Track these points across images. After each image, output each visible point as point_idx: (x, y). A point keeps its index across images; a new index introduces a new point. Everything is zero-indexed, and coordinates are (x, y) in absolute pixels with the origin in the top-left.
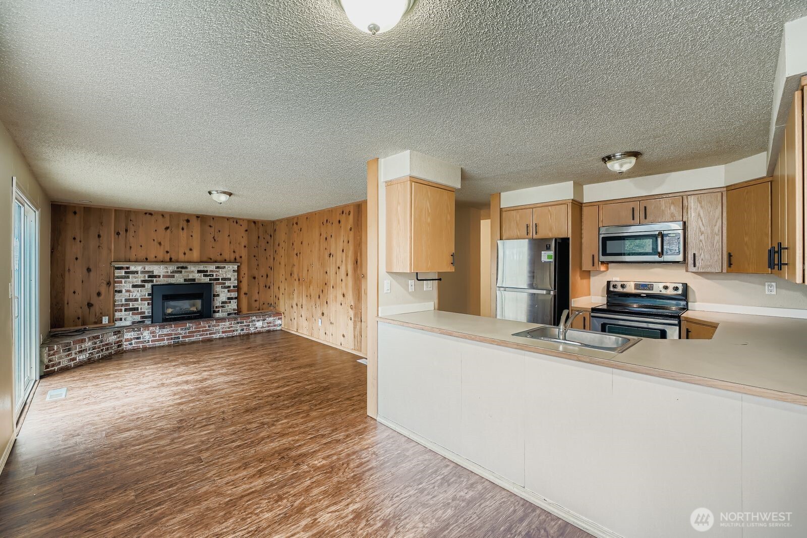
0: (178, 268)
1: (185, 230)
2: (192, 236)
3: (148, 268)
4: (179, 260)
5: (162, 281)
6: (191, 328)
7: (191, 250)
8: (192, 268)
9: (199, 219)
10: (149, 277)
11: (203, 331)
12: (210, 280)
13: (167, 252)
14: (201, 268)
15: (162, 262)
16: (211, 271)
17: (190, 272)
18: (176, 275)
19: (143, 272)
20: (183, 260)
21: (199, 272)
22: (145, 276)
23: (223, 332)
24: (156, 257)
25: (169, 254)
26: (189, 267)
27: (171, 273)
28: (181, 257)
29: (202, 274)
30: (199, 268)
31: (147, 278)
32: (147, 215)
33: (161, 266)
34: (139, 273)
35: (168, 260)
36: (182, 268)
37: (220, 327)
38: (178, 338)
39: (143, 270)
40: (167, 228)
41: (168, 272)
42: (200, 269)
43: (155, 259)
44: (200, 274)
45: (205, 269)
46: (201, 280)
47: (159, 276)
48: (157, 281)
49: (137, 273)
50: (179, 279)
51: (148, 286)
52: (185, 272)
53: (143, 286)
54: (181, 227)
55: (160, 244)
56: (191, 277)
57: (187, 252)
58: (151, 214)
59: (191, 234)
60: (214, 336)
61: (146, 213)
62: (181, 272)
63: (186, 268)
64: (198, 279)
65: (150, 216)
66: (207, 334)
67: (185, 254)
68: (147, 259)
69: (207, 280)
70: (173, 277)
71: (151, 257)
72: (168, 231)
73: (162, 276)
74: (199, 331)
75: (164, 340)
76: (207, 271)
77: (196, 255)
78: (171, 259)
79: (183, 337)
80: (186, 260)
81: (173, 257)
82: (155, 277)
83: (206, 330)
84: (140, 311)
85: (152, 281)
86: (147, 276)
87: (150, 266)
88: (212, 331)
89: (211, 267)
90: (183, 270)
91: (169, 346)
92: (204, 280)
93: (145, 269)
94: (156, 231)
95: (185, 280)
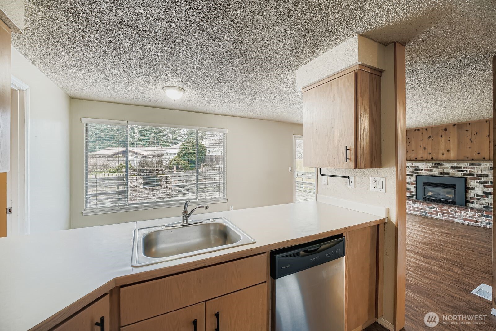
0: (435, 164)
1: (443, 137)
2: (449, 141)
3: (415, 164)
4: (439, 159)
5: (424, 173)
6: (436, 209)
7: (448, 151)
8: (446, 165)
9: (456, 126)
10: (416, 170)
11: (445, 213)
12: (464, 175)
13: (430, 154)
14: (455, 165)
15: (426, 160)
16: (464, 168)
17: (444, 167)
18: (434, 170)
19: (412, 167)
20: (442, 159)
21: (452, 167)
22: (413, 169)
23: (465, 219)
24: (422, 157)
25: (431, 155)
26: (444, 164)
27: (430, 168)
28: (440, 156)
29: (456, 170)
30: (453, 164)
31: (414, 171)
32: (416, 131)
33: (423, 163)
34: (410, 167)
35: (431, 159)
36: (439, 164)
37: (462, 215)
38: (425, 212)
39: (411, 165)
40: (430, 137)
41: (428, 167)
42: (453, 166)
43: (421, 159)
44: (453, 170)
45: (459, 166)
46: (455, 174)
47: (422, 170)
48: (420, 173)
49: (409, 167)
50: (436, 172)
51: (414, 175)
52: (441, 167)
53: (412, 175)
54: (440, 135)
55: (425, 148)
56: (446, 171)
57: (445, 153)
58: (419, 130)
59: (448, 139)
60: (456, 220)
61: (415, 130)
62: (437, 167)
63: (442, 164)
64: (451, 173)
65: (418, 131)
66: (449, 217)
67: (443, 154)
68: (416, 159)
69: (460, 174)
70: (432, 170)
71: (419, 157)
72: (431, 139)
73: (423, 170)
74: (443, 213)
75: (415, 211)
76: (460, 168)
77: (452, 155)
78: (432, 158)
79: (429, 213)
80: (444, 159)
81: (433, 157)
82: (419, 170)
83: (448, 213)
84: (410, 190)
85: (417, 173)
86: (414, 169)
87: (416, 163)
88: (453, 215)
89: (466, 165)
90: (439, 166)
91: (418, 216)
92: (458, 174)
93: (413, 165)
94: (422, 140)
95: (441, 173)
